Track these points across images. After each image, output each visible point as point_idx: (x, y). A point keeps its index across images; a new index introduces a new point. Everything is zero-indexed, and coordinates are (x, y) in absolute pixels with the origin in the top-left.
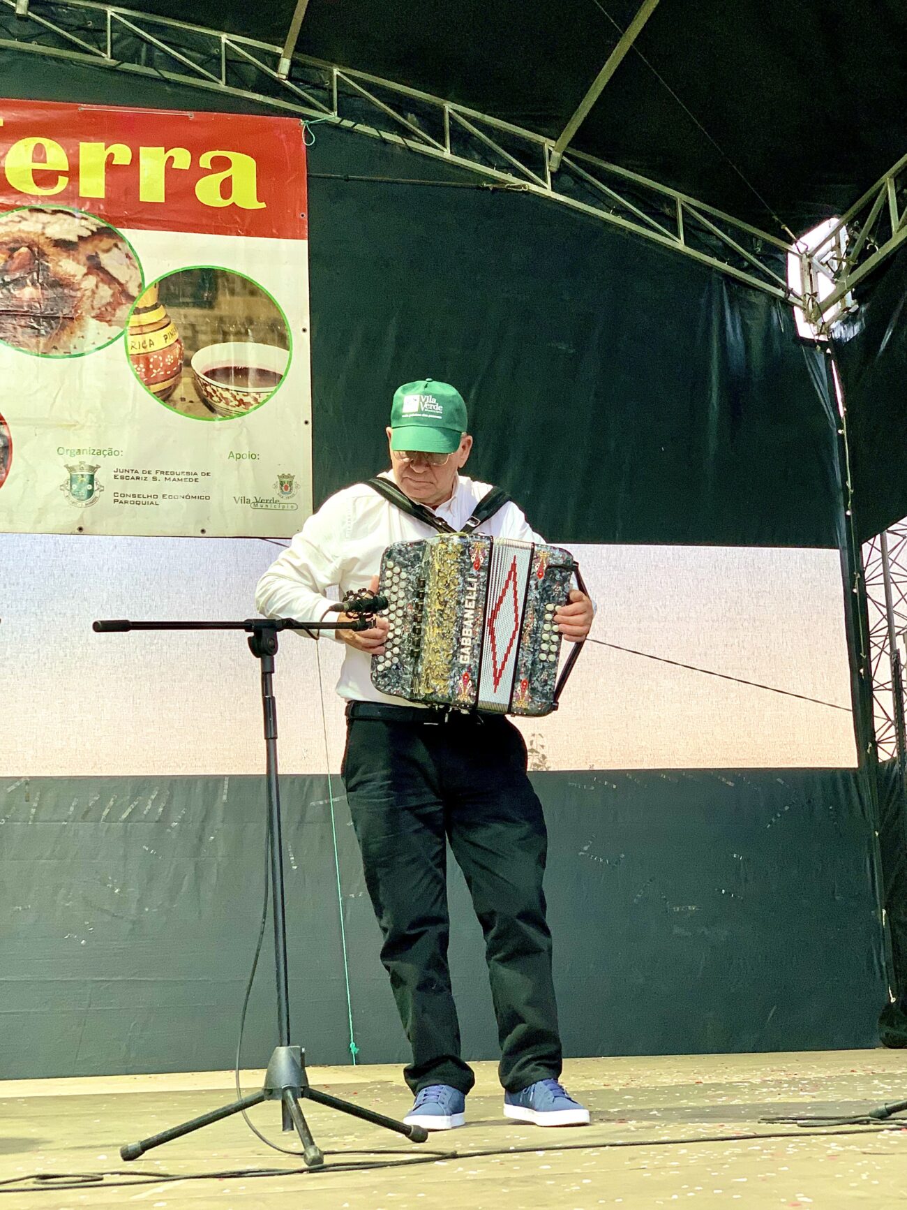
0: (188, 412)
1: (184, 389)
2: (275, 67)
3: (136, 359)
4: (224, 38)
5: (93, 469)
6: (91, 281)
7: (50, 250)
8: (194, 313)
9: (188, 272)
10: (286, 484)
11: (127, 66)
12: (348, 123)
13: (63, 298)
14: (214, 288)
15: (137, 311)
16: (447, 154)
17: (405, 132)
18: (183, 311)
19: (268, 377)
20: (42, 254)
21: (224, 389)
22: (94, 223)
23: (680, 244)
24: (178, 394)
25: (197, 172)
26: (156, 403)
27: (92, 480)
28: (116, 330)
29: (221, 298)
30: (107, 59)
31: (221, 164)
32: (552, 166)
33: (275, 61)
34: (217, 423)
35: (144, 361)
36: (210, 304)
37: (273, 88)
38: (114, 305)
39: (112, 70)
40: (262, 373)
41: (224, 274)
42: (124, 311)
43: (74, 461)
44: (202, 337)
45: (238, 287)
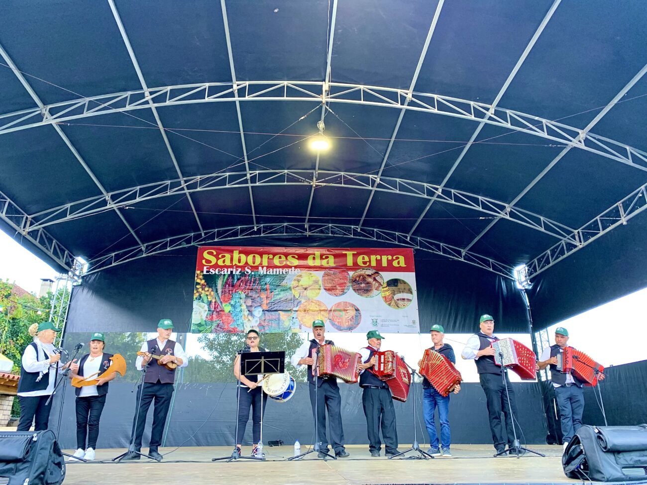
0: (394, 308)
1: (393, 303)
2: (407, 239)
3: (383, 297)
4: (397, 233)
5: (377, 320)
6: (374, 282)
7: (366, 277)
8: (394, 288)
9: (392, 280)
10: (414, 322)
11: (379, 240)
12: (421, 249)
13: (369, 286)
14: (397, 283)
15: (383, 288)
16: (442, 254)
17: (433, 250)
18: (392, 287)
19: (409, 300)
20: (365, 278)
21: (400, 303)
22: (374, 271)
23: (491, 270)
24: (391, 304)
25: (393, 260)
26: (388, 306)
27: (376, 322)
28: (379, 292)
29: (399, 284)
30: (375, 239)
31: (397, 258)
32: (463, 254)
33: (406, 237)
34: (400, 310)
35: (385, 298)
36: (397, 286)
37: (407, 243)
38: (378, 287)
39: (376, 241)
40: (408, 299)
41: (399, 280)
42: (381, 288)
43: (373, 318)
44: (396, 293)
45: (402, 282)
